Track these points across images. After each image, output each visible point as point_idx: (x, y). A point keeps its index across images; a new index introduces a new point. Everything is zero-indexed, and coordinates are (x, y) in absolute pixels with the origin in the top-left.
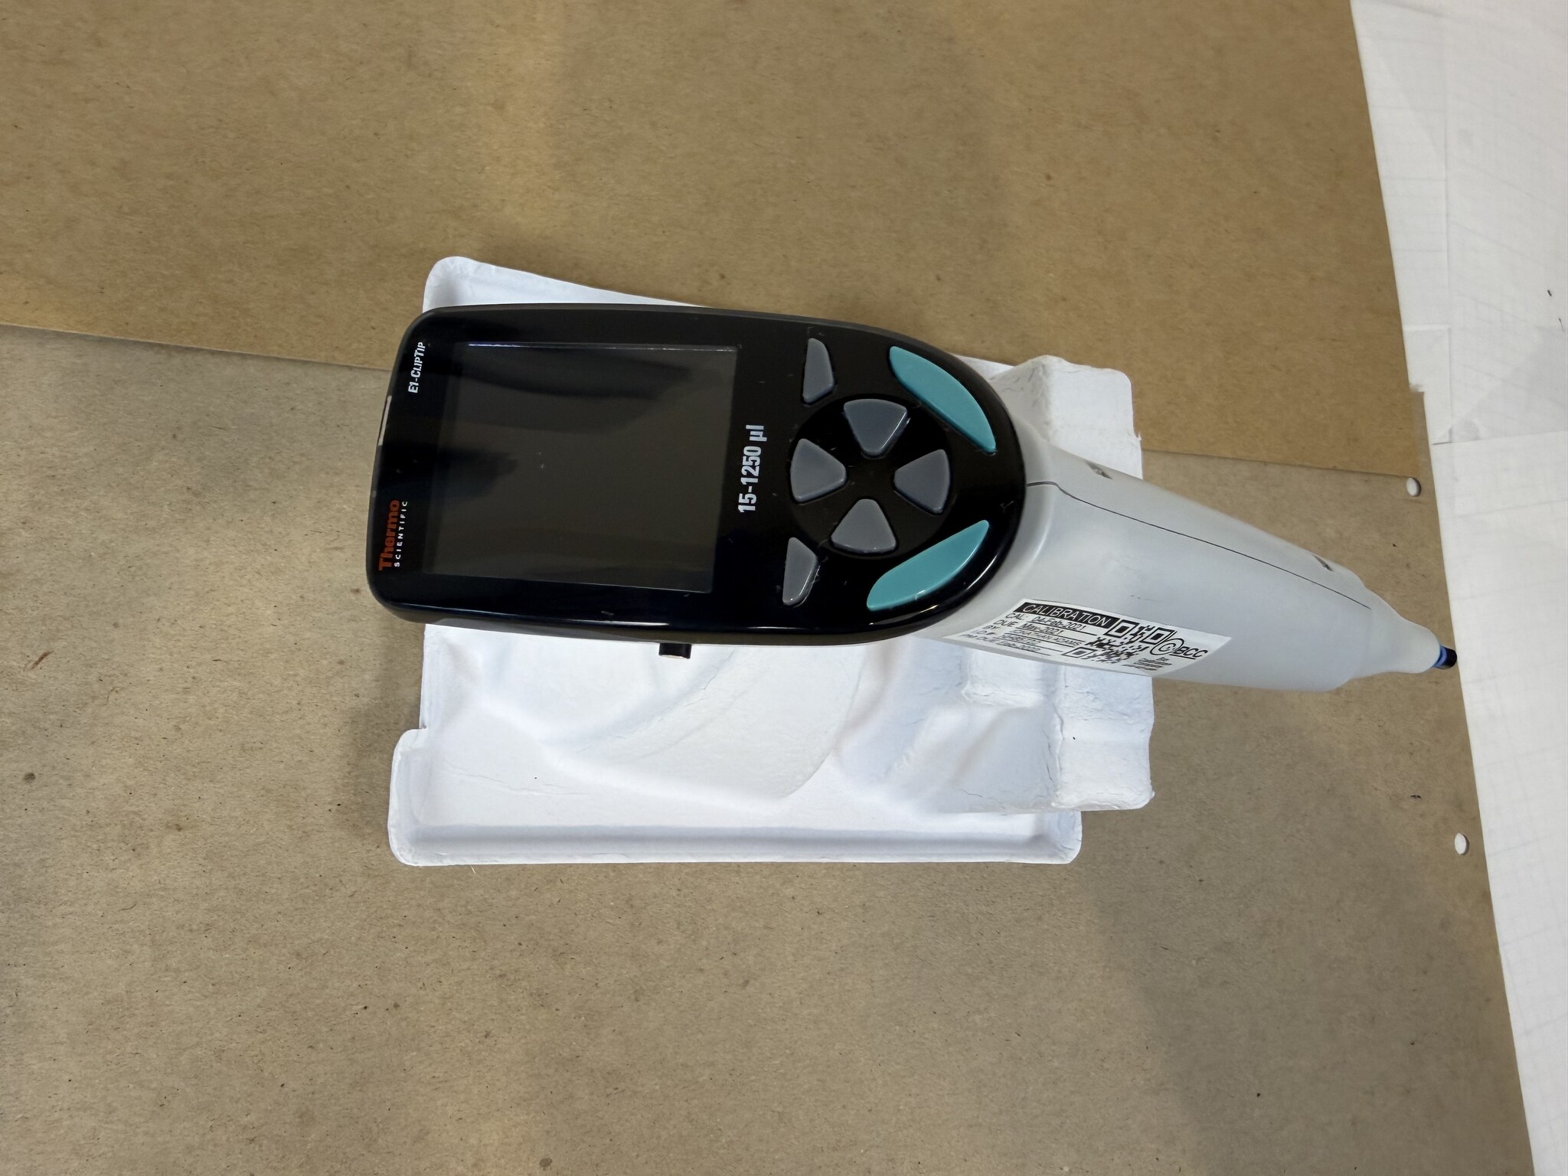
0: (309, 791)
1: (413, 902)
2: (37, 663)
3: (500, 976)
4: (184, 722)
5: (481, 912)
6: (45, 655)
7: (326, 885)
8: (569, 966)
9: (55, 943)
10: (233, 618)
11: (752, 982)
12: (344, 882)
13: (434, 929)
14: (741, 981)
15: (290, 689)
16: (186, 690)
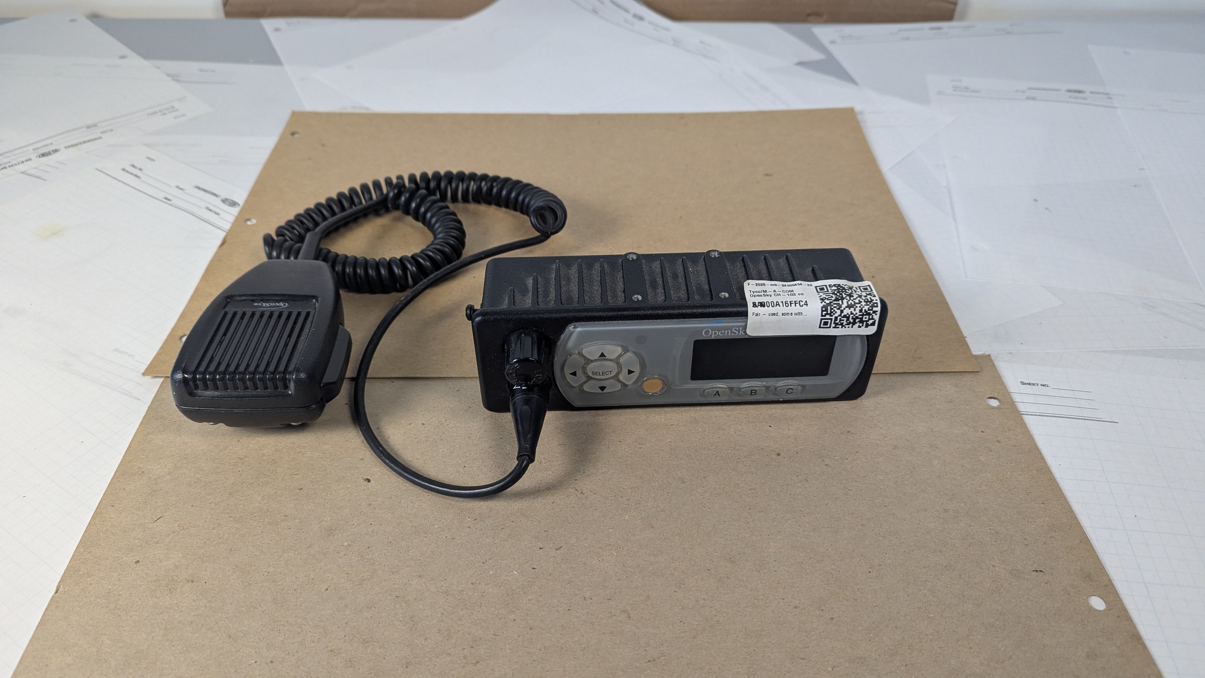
0: (256, 567)
1: (294, 615)
2: (156, 521)
3: (331, 651)
4: (209, 540)
5: (327, 620)
6: (160, 518)
7: (252, 606)
8: (370, 648)
9: (124, 627)
10: (242, 502)
11: (481, 662)
12: (261, 605)
13: (301, 627)
14: (474, 661)
15: (260, 527)
16: (213, 529)
